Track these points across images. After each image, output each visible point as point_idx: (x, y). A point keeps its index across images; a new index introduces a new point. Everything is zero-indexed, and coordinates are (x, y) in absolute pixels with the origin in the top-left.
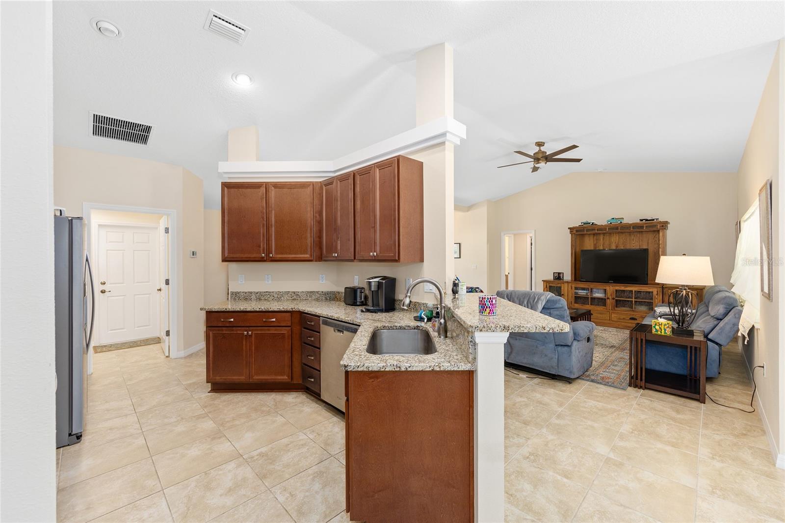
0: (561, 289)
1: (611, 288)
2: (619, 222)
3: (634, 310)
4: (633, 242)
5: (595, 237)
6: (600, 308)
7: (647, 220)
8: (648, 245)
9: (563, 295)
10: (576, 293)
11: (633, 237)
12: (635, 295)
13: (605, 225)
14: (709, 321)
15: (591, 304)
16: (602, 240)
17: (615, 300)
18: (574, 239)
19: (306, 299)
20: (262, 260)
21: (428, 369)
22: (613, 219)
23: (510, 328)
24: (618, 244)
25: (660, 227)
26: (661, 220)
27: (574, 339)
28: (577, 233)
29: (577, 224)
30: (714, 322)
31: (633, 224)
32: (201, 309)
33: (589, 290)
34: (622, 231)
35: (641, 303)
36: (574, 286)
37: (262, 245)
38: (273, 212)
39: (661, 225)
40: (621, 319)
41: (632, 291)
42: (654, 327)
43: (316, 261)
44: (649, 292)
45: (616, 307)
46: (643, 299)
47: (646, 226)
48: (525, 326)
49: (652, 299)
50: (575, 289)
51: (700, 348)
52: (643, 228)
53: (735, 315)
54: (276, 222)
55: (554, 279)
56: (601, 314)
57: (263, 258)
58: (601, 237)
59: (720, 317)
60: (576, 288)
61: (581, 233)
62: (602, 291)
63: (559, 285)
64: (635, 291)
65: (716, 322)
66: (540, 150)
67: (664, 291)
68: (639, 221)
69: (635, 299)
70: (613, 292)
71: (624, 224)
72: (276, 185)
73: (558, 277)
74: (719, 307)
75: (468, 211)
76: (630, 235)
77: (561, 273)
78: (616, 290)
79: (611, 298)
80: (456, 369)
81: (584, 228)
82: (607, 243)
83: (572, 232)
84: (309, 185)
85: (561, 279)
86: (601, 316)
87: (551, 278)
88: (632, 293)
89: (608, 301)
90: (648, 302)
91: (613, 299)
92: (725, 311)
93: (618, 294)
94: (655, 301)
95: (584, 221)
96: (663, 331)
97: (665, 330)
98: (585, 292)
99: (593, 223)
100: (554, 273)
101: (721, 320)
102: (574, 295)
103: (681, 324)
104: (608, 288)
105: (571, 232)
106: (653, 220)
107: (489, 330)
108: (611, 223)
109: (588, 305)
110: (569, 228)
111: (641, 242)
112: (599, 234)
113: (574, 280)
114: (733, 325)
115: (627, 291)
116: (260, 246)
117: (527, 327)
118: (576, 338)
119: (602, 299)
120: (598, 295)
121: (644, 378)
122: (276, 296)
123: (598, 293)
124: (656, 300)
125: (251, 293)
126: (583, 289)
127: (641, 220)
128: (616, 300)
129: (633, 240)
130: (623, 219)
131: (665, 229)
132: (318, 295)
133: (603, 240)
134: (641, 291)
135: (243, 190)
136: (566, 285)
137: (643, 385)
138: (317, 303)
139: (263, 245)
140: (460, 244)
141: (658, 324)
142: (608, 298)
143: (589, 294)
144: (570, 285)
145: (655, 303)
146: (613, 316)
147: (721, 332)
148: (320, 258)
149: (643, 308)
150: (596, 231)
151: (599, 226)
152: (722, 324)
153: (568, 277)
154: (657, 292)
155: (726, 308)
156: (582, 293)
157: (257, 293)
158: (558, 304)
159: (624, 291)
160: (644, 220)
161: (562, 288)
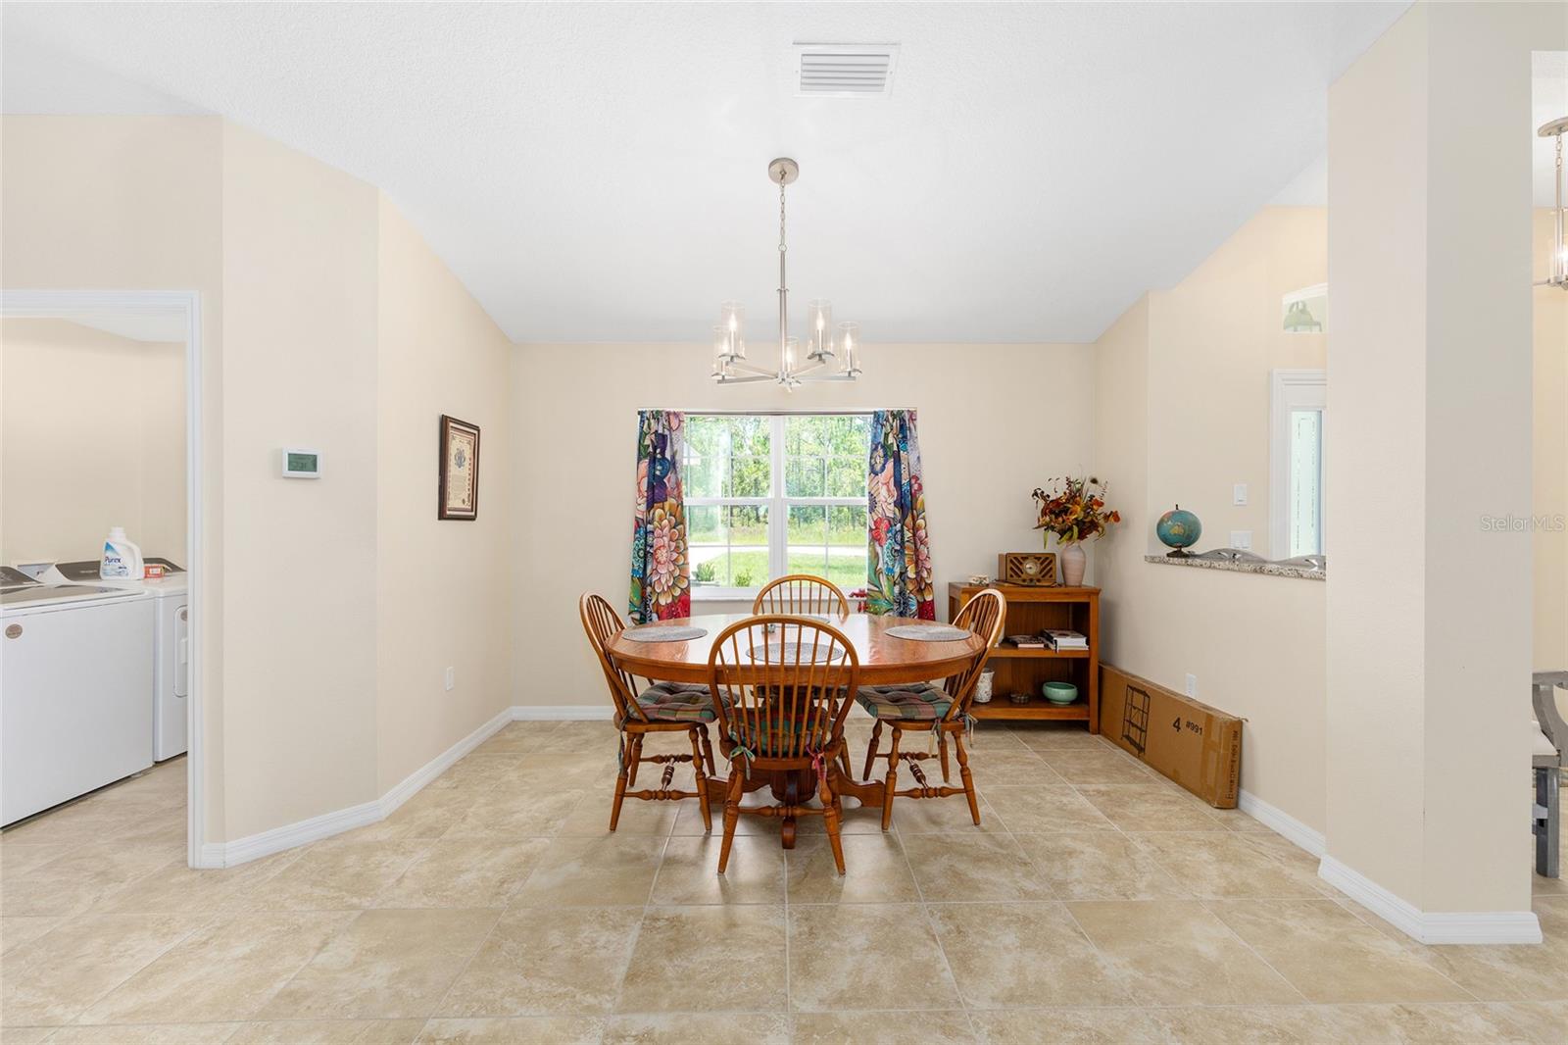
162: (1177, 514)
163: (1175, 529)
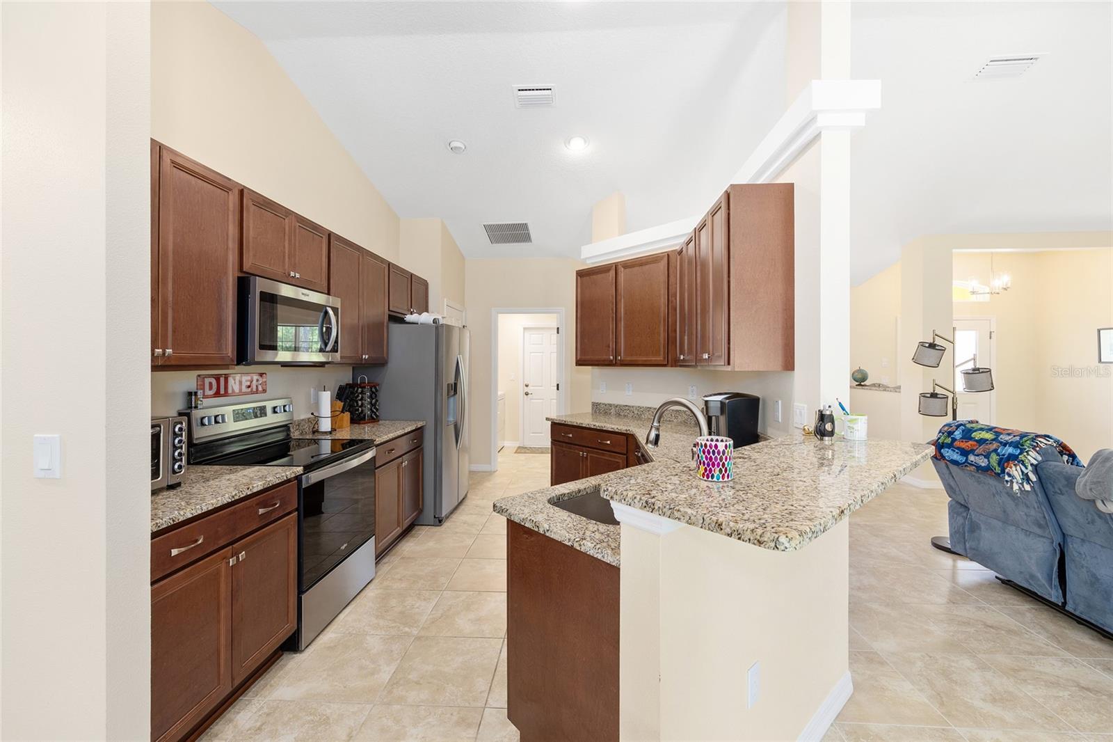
19: (670, 421)
20: (610, 364)
21: (566, 543)
23: (656, 508)
32: (547, 419)
37: (611, 346)
38: (622, 300)
43: (672, 366)
48: (682, 509)
54: (625, 314)
57: (612, 361)
72: (628, 265)
80: (599, 557)
84: (664, 256)
107: (623, 501)
116: (609, 347)
117: (686, 513)
122: (636, 412)
125: (610, 405)
132: (686, 417)
135: (594, 276)
138: (684, 429)
139: (613, 345)
148: (674, 362)
157: (616, 407)
162: (860, 371)
163: (859, 376)
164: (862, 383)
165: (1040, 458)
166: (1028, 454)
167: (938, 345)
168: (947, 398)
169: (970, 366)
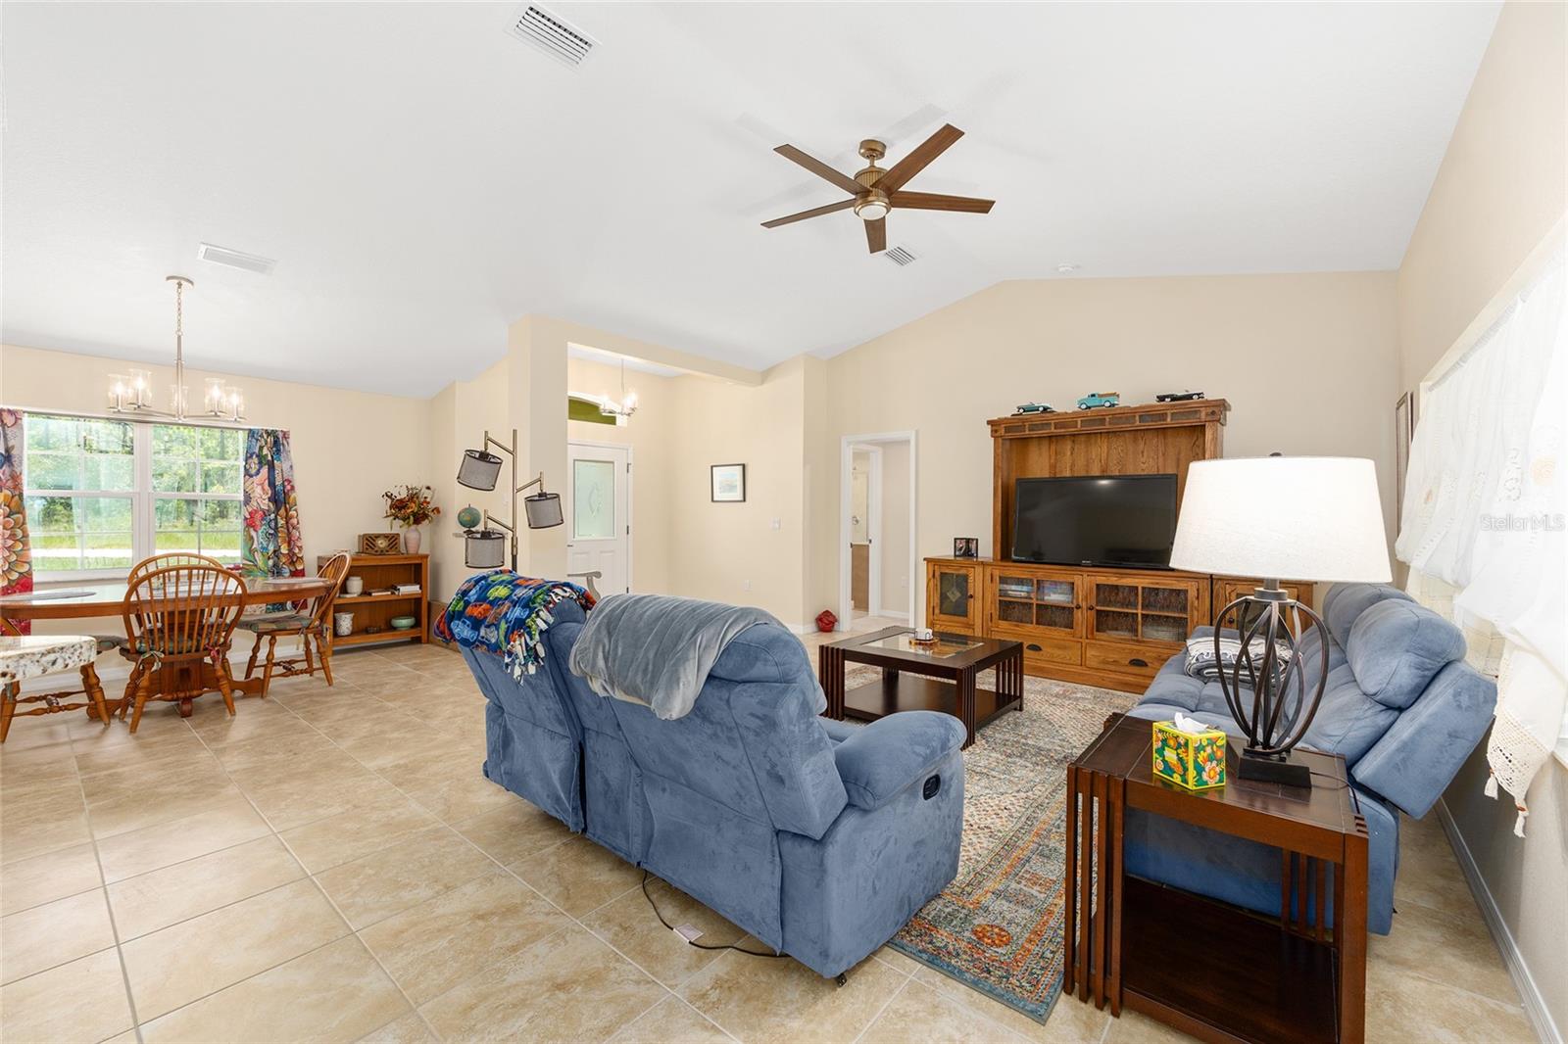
0: (967, 582)
1: (1087, 580)
2: (1108, 404)
3: (1140, 637)
4: (1143, 460)
5: (1053, 447)
6: (1058, 633)
7: (1174, 398)
8: (1178, 466)
9: (971, 597)
10: (1003, 593)
11: (1142, 446)
12: (1144, 598)
13: (1074, 413)
14: (1355, 714)
15: (1038, 623)
16: (1069, 453)
17: (1094, 612)
18: (1000, 450)
22: (1093, 395)
24: (1107, 464)
25: (1207, 415)
26: (1209, 396)
27: (850, 805)
28: (1010, 435)
29: (1007, 411)
30: (1373, 719)
31: (1140, 407)
33: (1032, 586)
34: (1116, 428)
35: (1157, 620)
36: (997, 573)
39: (1210, 410)
40: (1108, 663)
41: (1137, 588)
42: (1160, 751)
44: (1178, 592)
45: (1097, 631)
46: (1162, 608)
47: (1172, 414)
49: (1184, 609)
50: (1000, 583)
51: (1340, 869)
52: (1165, 420)
53: (1457, 694)
55: (955, 556)
56: (1060, 648)
58: (1068, 445)
59: (1400, 700)
60: (1003, 580)
61: (1018, 435)
62: (1065, 587)
63: (963, 572)
64: (1143, 588)
65: (1383, 719)
66: (872, 166)
67: (1216, 587)
68: (1154, 401)
69: (1143, 609)
70: (1091, 589)
71: (1121, 408)
73: (967, 549)
74: (1394, 663)
75: (762, 382)
76: (1135, 440)
77: (973, 540)
78: (1098, 585)
79: (1084, 607)
81: (1024, 421)
82: (1081, 462)
83: (996, 431)
85: (972, 555)
86: (1060, 652)
87: (947, 551)
88: (1137, 594)
89: (1078, 615)
90: (1174, 618)
91: (1091, 608)
92: (1417, 680)
93: (1102, 596)
94: (1192, 616)
95: (1025, 403)
96: (1192, 773)
97: (1199, 769)
98: (1025, 588)
99: (1045, 409)
100: (955, 539)
101: (1401, 710)
102: (998, 598)
103: (1260, 737)
104: (1077, 580)
105: (994, 432)
106: (1190, 397)
108: (1089, 408)
109: (1029, 625)
110: (989, 422)
111: (1161, 460)
112: (1063, 436)
113: (999, 558)
114: (1450, 735)
115: (1123, 587)
118: (857, 801)
119: (1064, 608)
120: (1055, 597)
121: (1116, 966)
123: (1055, 593)
124: (1195, 613)
126: (1020, 582)
127: (1161, 398)
128: (1097, 611)
129: (1143, 452)
130: (1118, 396)
131: (1219, 421)
133: (1072, 454)
134: (1157, 589)
136: (979, 570)
137: (1114, 992)
140: (744, 466)
141: (1172, 743)
142: (1078, 607)
143: (1032, 596)
144: (988, 570)
145: (1192, 621)
146: (1090, 653)
147: (1404, 760)
149: (1164, 635)
150: (1053, 430)
151: (1059, 414)
152: (1405, 727)
153: (986, 549)
154: (1198, 590)
155: (1420, 667)
156: (1018, 591)
158: (759, 664)
159: (1117, 587)
160: (1167, 396)
161: (971, 580)
162: (466, 510)
163: (466, 518)
164: (473, 529)
165: (551, 620)
166: (538, 616)
167: (494, 457)
168: (503, 537)
169: (534, 491)
